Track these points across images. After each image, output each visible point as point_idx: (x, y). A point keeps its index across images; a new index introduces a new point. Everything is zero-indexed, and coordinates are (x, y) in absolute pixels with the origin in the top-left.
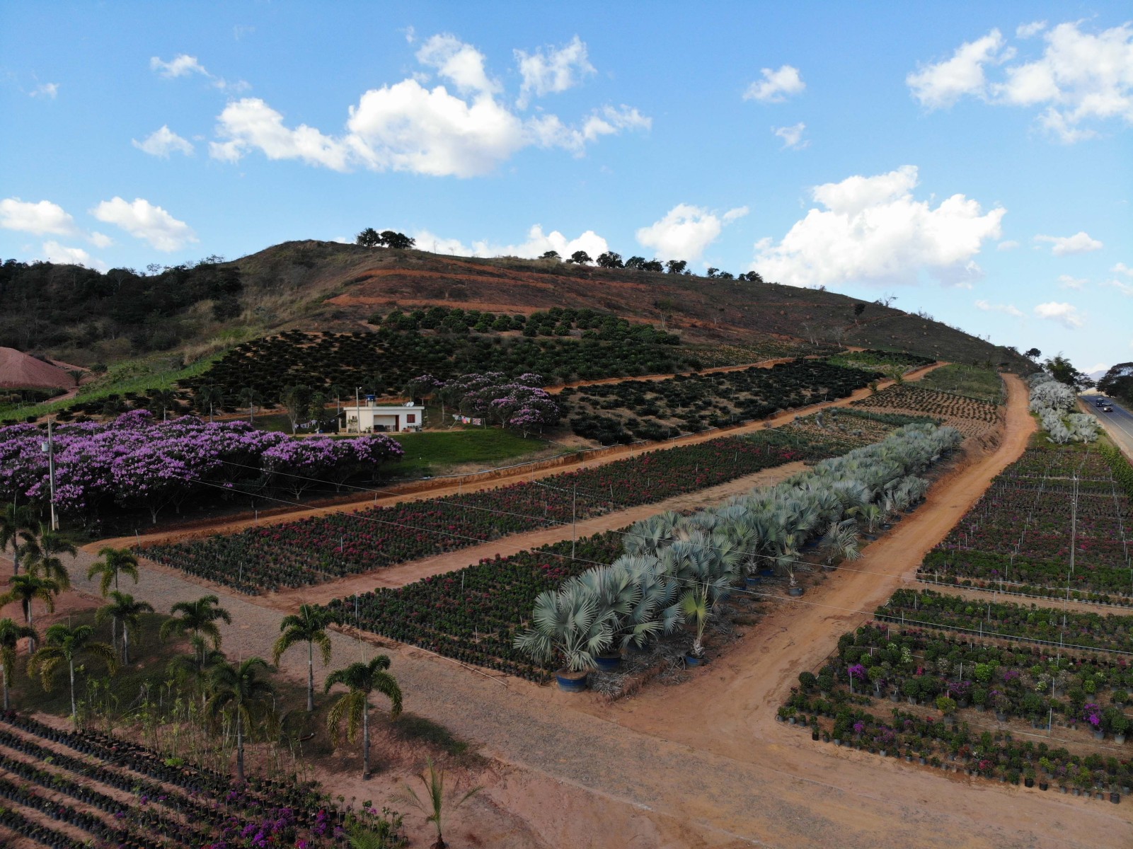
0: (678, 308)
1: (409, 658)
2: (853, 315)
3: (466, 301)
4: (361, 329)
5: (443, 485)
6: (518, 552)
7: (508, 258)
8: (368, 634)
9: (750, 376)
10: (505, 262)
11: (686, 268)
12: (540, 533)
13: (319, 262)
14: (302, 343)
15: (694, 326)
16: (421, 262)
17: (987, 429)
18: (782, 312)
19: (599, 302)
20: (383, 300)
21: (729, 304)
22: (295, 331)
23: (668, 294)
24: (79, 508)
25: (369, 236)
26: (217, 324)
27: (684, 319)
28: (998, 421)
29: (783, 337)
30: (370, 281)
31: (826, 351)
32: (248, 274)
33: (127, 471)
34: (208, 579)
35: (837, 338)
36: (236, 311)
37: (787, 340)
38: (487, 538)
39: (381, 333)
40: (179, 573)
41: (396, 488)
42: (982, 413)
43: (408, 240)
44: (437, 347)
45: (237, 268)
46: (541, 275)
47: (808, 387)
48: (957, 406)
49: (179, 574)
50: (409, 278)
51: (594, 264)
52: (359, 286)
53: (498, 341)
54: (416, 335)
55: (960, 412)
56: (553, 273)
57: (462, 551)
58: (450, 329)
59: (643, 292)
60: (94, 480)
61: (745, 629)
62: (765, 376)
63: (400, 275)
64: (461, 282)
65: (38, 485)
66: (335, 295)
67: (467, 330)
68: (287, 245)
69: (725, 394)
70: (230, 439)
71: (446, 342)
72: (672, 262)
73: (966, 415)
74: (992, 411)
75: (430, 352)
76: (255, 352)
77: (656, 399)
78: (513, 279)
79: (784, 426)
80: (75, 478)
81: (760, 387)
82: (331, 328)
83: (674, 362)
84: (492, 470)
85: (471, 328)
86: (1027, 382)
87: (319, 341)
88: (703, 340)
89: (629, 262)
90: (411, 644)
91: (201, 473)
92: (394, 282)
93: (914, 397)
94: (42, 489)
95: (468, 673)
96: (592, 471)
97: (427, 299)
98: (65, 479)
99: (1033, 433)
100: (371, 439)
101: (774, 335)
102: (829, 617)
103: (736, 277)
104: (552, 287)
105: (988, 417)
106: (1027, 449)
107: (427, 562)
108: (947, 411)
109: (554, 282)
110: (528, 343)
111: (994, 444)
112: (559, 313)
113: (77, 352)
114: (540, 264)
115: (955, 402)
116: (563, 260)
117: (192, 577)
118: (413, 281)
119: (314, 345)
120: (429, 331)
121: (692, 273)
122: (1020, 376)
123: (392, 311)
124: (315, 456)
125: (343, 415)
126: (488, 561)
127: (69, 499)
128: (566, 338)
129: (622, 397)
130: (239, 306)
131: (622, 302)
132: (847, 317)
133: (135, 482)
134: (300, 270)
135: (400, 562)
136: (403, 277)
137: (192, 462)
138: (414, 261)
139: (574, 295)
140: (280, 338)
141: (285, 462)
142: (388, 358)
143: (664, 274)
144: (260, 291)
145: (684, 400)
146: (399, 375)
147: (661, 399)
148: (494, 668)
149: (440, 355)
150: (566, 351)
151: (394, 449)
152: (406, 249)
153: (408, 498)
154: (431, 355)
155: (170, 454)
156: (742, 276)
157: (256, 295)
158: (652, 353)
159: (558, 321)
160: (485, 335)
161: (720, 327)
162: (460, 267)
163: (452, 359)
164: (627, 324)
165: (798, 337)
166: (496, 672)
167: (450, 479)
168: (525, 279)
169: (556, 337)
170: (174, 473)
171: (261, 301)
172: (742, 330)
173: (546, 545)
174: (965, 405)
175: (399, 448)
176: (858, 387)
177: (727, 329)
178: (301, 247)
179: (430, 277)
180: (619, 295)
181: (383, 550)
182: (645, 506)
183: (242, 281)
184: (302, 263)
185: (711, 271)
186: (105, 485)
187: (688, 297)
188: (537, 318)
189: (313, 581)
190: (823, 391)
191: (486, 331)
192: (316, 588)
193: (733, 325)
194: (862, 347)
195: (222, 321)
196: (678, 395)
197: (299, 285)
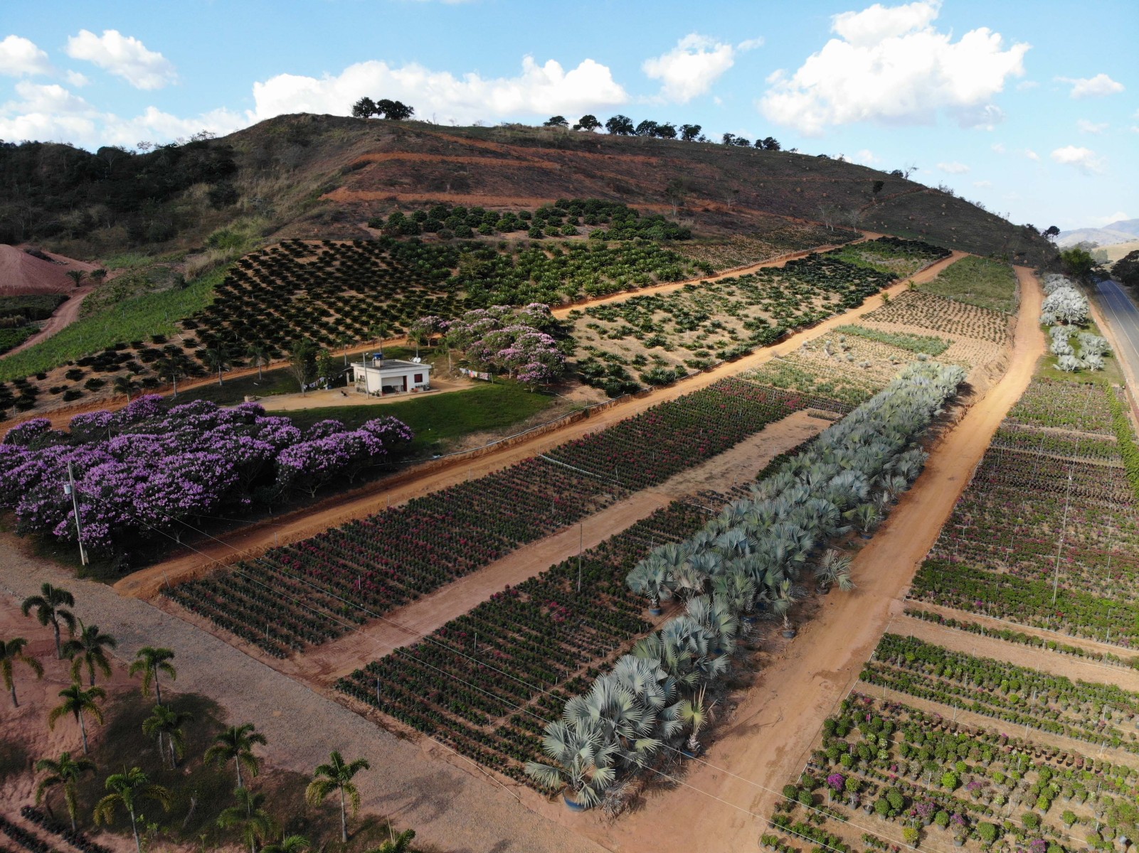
0: (692, 189)
1: (429, 757)
2: (871, 192)
3: (469, 193)
4: (362, 234)
5: (453, 464)
6: (526, 580)
7: (511, 128)
8: (389, 719)
9: (761, 280)
10: (508, 134)
11: (701, 133)
12: (548, 541)
13: (313, 138)
14: (303, 256)
15: (707, 210)
16: (420, 141)
17: (993, 353)
18: (799, 190)
19: (608, 185)
20: (383, 195)
21: (745, 180)
22: (296, 241)
23: (681, 169)
24: (107, 545)
25: (365, 106)
26: (213, 211)
27: (697, 201)
28: (1008, 341)
29: (798, 221)
30: (368, 168)
31: (841, 238)
32: (242, 154)
33: (149, 502)
34: (237, 634)
35: (853, 222)
36: (232, 197)
37: (801, 224)
38: (497, 557)
39: (383, 241)
40: (208, 624)
41: (407, 473)
42: (992, 330)
43: (406, 108)
44: (441, 259)
45: (230, 147)
46: (547, 151)
47: (819, 295)
48: (968, 320)
49: (209, 627)
50: (408, 164)
51: (603, 131)
52: (358, 177)
53: (503, 247)
54: (418, 242)
55: (970, 329)
56: (559, 147)
57: (473, 574)
58: (453, 232)
59: (655, 167)
60: (118, 515)
61: (738, 695)
62: (776, 279)
63: (398, 160)
64: (462, 167)
65: (64, 522)
66: (333, 188)
67: (471, 235)
68: (281, 119)
69: (732, 311)
70: (244, 445)
71: (450, 250)
72: (686, 126)
74: (1002, 328)
75: (434, 266)
76: (257, 272)
77: (664, 321)
78: (518, 158)
79: (792, 353)
80: (100, 516)
81: (770, 297)
82: (331, 234)
83: (684, 266)
84: (500, 440)
85: (474, 230)
86: (1041, 281)
87: (320, 252)
88: (714, 228)
89: (640, 127)
90: (430, 735)
91: (219, 493)
92: (393, 170)
93: (926, 308)
94: (69, 527)
95: (483, 778)
96: (598, 437)
97: (428, 191)
98: (89, 518)
99: (1041, 356)
100: (381, 426)
101: (790, 219)
102: (818, 674)
103: (753, 143)
104: (558, 166)
105: (998, 336)
106: (1033, 379)
107: (440, 595)
108: (956, 329)
109: (560, 159)
110: (533, 249)
111: (1001, 371)
112: (565, 205)
113: (74, 243)
114: (545, 135)
115: (966, 315)
116: (570, 127)
117: (222, 631)
118: (413, 169)
119: (314, 259)
120: (432, 234)
121: (707, 138)
122: (1036, 273)
123: (392, 211)
124: (328, 460)
125: (351, 371)
126: (498, 595)
127: (96, 538)
128: (574, 238)
129: (630, 321)
130: (234, 192)
131: (633, 183)
132: (865, 194)
133: (157, 514)
134: (295, 150)
135: (415, 597)
136: (401, 163)
137: (210, 483)
138: (413, 140)
139: (581, 177)
140: (281, 249)
141: (299, 471)
142: (392, 276)
143: (677, 141)
144: (255, 174)
145: (692, 322)
146: (404, 304)
147: (670, 320)
148: (507, 774)
149: (444, 270)
150: (573, 257)
151: (404, 435)
152: (404, 119)
153: (418, 490)
154: (435, 271)
155: (187, 476)
156: (758, 143)
157: (252, 178)
158: (663, 255)
159: (564, 215)
160: (490, 238)
161: (733, 210)
162: (462, 145)
163: (455, 273)
164: (636, 213)
165: (813, 219)
166: (508, 780)
167: (460, 456)
168: (529, 158)
169: (563, 240)
170: (194, 501)
171: (257, 185)
172: (756, 213)
173: (554, 566)
174: (976, 320)
175: (409, 434)
176: (869, 294)
177: (741, 212)
178: (295, 122)
179: (431, 161)
180: (629, 173)
181: (398, 580)
182: (650, 489)
183: (236, 161)
184: (296, 142)
185: (727, 137)
186: (129, 520)
187: (703, 170)
188: (543, 214)
189: (336, 635)
190: (835, 299)
191: (490, 233)
192: (338, 644)
193: (748, 207)
194: (878, 231)
195: (218, 209)
196: (686, 315)
197: (296, 167)
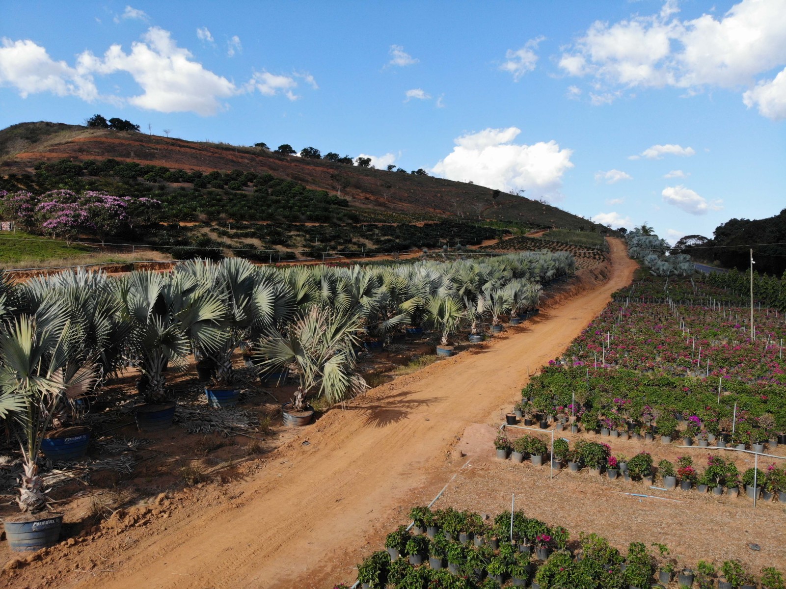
2: (491, 199)
9: (400, 229)
11: (371, 164)
18: (439, 195)
25: (98, 122)
28: (605, 261)
29: (438, 211)
31: (469, 221)
35: (478, 213)
42: (591, 254)
47: (446, 237)
53: (162, 188)
69: (369, 237)
73: (577, 254)
74: (600, 253)
77: (298, 235)
78: (213, 153)
81: (404, 234)
89: (326, 157)
92: (90, 145)
99: (637, 269)
101: (432, 210)
103: (409, 172)
104: (248, 161)
111: (604, 276)
112: (241, 175)
116: (269, 149)
118: (110, 146)
121: (376, 168)
131: (310, 178)
132: (487, 200)
136: (101, 143)
143: (353, 166)
147: (303, 236)
150: (230, 199)
156: (413, 172)
161: (388, 201)
164: (304, 189)
165: (449, 211)
168: (224, 154)
169: (226, 191)
172: (406, 205)
176: (487, 239)
177: (394, 203)
185: (390, 167)
187: (368, 180)
193: (401, 201)
194: (496, 219)
